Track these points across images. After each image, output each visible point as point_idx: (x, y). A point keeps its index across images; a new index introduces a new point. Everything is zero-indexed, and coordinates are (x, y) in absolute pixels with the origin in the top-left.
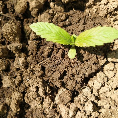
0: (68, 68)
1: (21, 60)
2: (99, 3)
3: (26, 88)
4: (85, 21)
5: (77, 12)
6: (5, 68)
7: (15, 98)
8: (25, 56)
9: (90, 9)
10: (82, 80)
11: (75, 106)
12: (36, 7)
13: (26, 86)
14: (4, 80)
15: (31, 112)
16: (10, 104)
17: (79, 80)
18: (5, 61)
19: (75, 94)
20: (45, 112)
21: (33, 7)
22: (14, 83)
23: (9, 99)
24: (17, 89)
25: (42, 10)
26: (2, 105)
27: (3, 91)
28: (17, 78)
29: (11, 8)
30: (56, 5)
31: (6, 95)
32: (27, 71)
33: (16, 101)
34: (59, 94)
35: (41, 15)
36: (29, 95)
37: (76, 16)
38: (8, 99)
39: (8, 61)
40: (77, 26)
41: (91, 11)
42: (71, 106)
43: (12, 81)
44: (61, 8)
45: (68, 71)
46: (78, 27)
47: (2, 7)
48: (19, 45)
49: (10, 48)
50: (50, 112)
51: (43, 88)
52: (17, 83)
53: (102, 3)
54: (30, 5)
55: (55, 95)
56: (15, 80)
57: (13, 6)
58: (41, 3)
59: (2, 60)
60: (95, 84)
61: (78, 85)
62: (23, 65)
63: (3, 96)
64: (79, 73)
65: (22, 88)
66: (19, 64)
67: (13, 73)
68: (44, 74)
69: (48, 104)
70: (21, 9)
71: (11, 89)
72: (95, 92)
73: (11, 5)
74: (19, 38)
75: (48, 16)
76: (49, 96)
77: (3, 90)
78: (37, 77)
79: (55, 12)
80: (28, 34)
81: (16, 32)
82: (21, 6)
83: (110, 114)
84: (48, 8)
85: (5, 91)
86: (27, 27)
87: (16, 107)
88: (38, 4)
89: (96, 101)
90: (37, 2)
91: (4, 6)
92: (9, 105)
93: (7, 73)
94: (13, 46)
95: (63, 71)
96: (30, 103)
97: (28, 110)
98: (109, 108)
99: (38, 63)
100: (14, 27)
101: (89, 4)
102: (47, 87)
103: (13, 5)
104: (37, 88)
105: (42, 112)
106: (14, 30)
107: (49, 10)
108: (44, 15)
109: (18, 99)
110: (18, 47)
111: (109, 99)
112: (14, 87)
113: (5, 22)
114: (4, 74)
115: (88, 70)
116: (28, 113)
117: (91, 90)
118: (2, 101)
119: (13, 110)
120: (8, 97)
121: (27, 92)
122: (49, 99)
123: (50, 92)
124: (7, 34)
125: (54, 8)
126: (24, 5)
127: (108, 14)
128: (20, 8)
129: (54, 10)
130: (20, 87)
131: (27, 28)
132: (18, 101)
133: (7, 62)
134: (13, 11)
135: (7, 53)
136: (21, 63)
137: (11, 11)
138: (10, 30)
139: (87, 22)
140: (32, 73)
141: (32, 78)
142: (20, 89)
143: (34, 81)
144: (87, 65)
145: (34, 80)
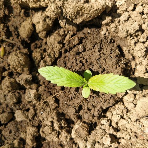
0: (83, 103)
1: (32, 93)
2: (119, 19)
3: (41, 121)
4: (101, 46)
5: (93, 31)
6: (16, 101)
7: (30, 133)
8: (37, 86)
9: (107, 27)
10: (99, 113)
11: (93, 139)
12: (44, 30)
13: (40, 120)
14: (17, 114)
15: (48, 143)
16: (26, 138)
17: (96, 114)
18: (15, 93)
19: (93, 126)
20: (62, 143)
21: (40, 30)
22: (27, 117)
23: (25, 134)
24: (32, 123)
25: (51, 30)
26: (18, 140)
27: (17, 125)
28: (30, 111)
29: (15, 31)
30: (66, 24)
31: (20, 129)
32: (40, 103)
33: (31, 137)
34: (76, 129)
35: (51, 38)
36: (44, 129)
37: (90, 40)
38: (23, 134)
39: (19, 93)
40: (92, 52)
41: (108, 29)
42: (88, 139)
43: (25, 115)
44: (73, 27)
45: (84, 105)
46: (93, 54)
47: (4, 31)
48: (29, 77)
49: (19, 81)
50: (67, 143)
51: (59, 123)
52: (30, 117)
53: (122, 19)
54: (37, 27)
55: (72, 126)
56: (28, 114)
57: (16, 29)
58: (50, 25)
59: (12, 93)
60: (113, 115)
61: (95, 118)
62: (35, 98)
63: (17, 130)
64: (95, 106)
65: (36, 122)
66: (31, 97)
67: (25, 105)
68: (59, 106)
69: (65, 137)
70: (27, 34)
71: (25, 124)
72: (113, 124)
73: (15, 27)
74: (28, 69)
75: (59, 38)
76: (65, 130)
77: (16, 123)
78: (52, 110)
79: (66, 33)
80: (38, 62)
81: (24, 63)
82: (26, 30)
83: (130, 145)
84: (58, 28)
85: (19, 125)
86: (36, 54)
87: (32, 142)
88: (45, 27)
89: (115, 133)
90: (45, 24)
91: (6, 29)
92: (24, 139)
93: (18, 105)
94: (22, 79)
95: (79, 106)
96: (46, 137)
97: (44, 141)
98: (129, 139)
99: (51, 94)
100: (21, 58)
101: (106, 22)
102: (63, 121)
103: (16, 26)
104: (52, 122)
105: (59, 143)
106: (21, 62)
107: (59, 29)
108: (54, 38)
109: (34, 135)
110: (28, 79)
111: (129, 131)
112: (28, 121)
113: (10, 49)
114: (16, 107)
115: (105, 104)
116: (45, 144)
117: (109, 123)
118: (17, 135)
119: (29, 144)
120: (23, 132)
121: (42, 125)
122: (66, 132)
123: (66, 125)
124: (14, 67)
125: (65, 27)
126: (30, 28)
127: (128, 36)
128: (25, 33)
129: (65, 29)
130: (34, 120)
131: (35, 56)
132: (33, 136)
133: (17, 95)
134: (17, 33)
135: (17, 86)
136: (32, 96)
137: (16, 34)
138: (17, 63)
139: (104, 46)
140: (45, 105)
141: (46, 111)
142: (34, 123)
143: (48, 115)
144: (103, 98)
145: (49, 113)
